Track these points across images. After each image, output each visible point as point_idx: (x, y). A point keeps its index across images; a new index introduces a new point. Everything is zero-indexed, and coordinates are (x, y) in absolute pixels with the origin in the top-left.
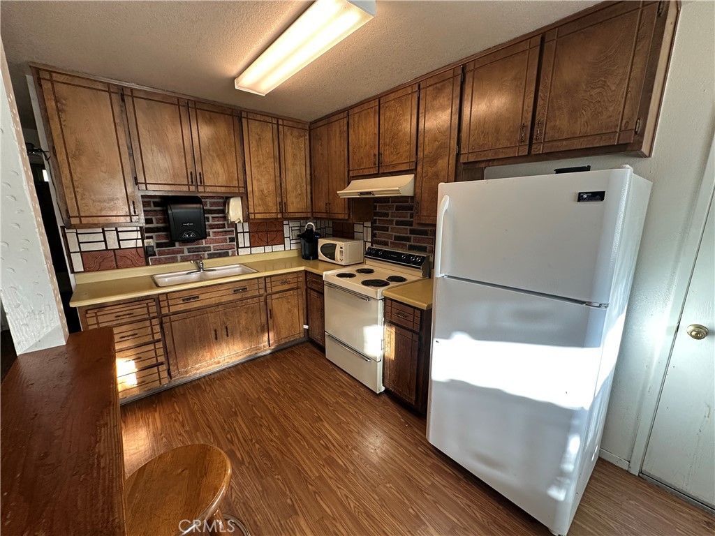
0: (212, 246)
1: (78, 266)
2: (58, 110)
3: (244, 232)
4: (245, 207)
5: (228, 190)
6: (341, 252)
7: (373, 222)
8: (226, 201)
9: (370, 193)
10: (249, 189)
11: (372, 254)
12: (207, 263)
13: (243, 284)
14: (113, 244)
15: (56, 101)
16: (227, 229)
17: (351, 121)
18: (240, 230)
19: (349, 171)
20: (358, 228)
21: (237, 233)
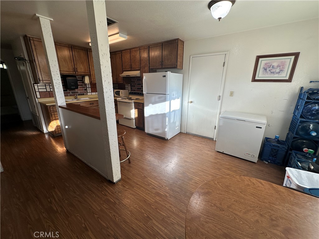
0: (79, 91)
1: (39, 96)
2: (35, 49)
3: (89, 87)
4: (90, 79)
5: (85, 73)
6: (122, 93)
7: (131, 84)
8: (83, 77)
9: (129, 75)
10: (91, 73)
11: (131, 93)
12: (78, 97)
13: (92, 102)
14: (49, 90)
15: (35, 46)
16: (83, 86)
17: (123, 55)
18: (87, 86)
19: (123, 69)
20: (126, 86)
21: (87, 88)
